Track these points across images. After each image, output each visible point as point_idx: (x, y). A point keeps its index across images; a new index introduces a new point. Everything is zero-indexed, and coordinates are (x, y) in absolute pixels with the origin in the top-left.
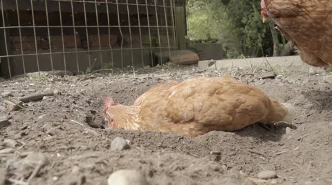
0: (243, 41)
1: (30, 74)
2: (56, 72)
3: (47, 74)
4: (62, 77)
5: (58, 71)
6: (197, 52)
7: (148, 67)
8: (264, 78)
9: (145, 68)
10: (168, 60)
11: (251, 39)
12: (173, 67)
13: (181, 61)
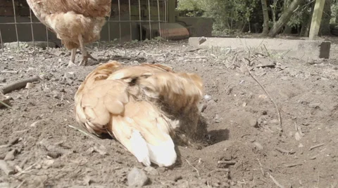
0: (230, 14)
1: (8, 44)
2: (37, 43)
3: (27, 45)
4: (44, 49)
5: (39, 42)
6: (185, 25)
7: (136, 41)
8: (263, 67)
9: (133, 42)
10: (156, 34)
11: (239, 12)
12: (163, 41)
13: (170, 35)
